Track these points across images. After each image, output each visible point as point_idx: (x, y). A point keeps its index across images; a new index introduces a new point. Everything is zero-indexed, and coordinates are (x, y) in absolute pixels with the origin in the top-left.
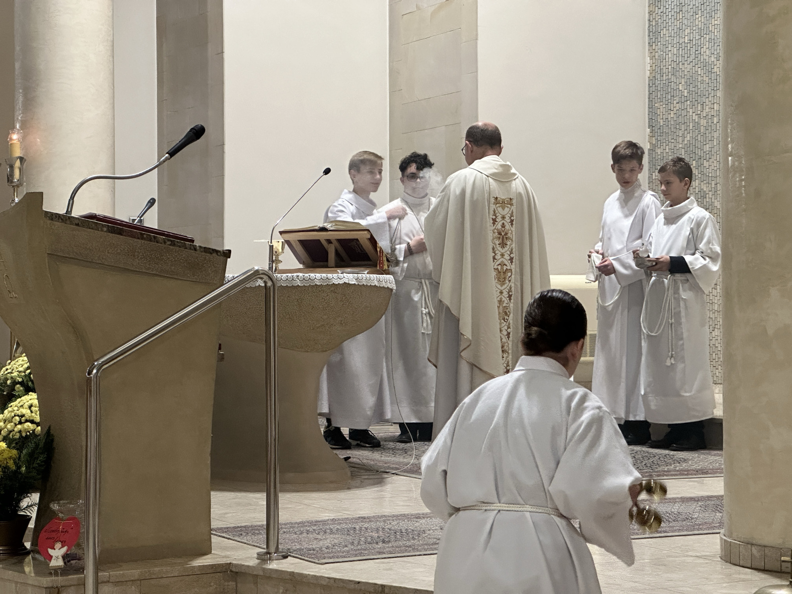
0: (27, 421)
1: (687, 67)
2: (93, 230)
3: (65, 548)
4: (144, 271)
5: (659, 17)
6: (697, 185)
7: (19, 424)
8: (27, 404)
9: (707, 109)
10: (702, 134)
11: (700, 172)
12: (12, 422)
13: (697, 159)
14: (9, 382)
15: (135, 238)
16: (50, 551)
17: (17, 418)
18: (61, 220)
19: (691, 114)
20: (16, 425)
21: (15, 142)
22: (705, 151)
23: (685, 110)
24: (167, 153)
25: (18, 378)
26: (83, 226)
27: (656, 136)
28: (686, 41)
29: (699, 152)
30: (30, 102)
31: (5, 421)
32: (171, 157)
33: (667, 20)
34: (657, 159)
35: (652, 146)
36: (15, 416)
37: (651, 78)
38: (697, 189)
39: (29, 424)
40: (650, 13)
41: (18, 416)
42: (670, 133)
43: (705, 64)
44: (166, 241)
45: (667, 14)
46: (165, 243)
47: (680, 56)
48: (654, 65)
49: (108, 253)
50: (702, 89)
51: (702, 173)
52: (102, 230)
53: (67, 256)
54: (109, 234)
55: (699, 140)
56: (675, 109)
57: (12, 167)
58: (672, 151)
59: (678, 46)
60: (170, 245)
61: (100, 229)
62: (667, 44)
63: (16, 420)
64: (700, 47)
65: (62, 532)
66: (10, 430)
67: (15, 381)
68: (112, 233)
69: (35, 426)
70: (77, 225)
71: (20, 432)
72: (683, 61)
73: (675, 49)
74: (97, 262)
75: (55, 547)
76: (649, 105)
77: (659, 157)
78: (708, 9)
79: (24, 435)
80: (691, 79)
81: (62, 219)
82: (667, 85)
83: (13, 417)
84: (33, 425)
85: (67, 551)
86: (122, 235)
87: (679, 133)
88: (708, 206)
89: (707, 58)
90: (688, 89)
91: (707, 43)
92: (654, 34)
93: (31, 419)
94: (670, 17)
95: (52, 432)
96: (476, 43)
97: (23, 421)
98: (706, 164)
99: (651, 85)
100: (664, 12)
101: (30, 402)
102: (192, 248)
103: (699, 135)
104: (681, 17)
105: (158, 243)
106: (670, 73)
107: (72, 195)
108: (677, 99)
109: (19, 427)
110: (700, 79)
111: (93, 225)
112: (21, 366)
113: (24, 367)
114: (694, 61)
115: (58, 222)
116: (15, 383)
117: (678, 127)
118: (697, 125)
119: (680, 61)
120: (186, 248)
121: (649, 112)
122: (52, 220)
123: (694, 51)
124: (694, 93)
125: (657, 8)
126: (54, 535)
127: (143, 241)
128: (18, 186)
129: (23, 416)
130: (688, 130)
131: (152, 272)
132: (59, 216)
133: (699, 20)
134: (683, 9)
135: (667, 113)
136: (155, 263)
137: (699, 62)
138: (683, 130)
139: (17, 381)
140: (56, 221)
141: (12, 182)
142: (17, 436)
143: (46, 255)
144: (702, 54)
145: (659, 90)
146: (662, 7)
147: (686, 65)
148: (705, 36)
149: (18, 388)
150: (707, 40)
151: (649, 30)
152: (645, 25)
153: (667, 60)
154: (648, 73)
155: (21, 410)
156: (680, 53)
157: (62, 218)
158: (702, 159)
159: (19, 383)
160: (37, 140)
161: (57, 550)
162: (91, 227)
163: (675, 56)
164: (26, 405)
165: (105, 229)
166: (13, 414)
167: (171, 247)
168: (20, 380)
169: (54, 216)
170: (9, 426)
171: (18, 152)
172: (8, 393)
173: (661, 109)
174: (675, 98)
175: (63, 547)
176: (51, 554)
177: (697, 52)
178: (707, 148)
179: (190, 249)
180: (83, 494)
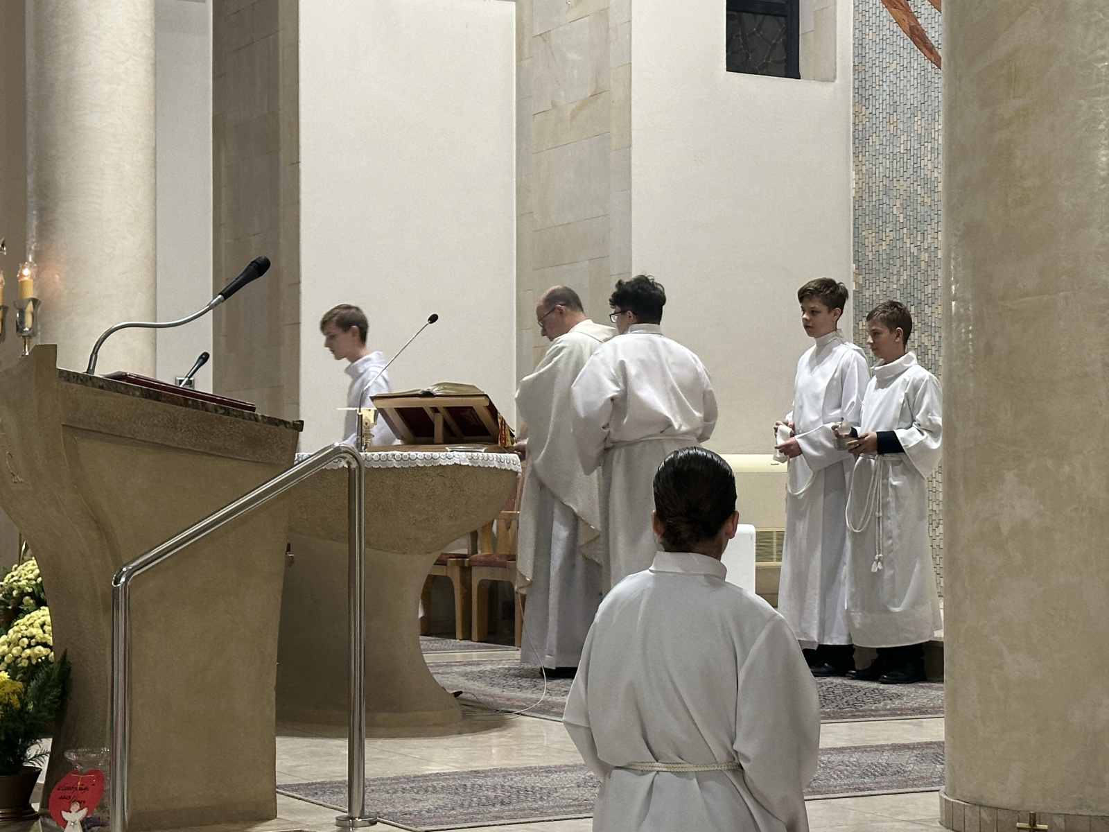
0: (38, 644)
1: (903, 185)
2: (122, 395)
3: (84, 811)
4: (189, 447)
5: (867, 120)
6: (916, 337)
7: (27, 648)
8: (38, 621)
9: (929, 238)
10: (922, 272)
11: (920, 321)
12: (18, 645)
13: (916, 305)
14: (15, 593)
15: (177, 405)
16: (65, 815)
17: (26, 640)
18: (79, 382)
19: (908, 245)
20: (24, 649)
21: (26, 278)
22: (926, 293)
23: (901, 240)
24: (220, 294)
25: (27, 588)
26: (109, 389)
27: (864, 273)
28: (902, 152)
29: (919, 295)
30: (46, 227)
31: (9, 644)
32: (225, 298)
33: (878, 123)
34: (864, 303)
35: (857, 287)
36: (23, 637)
37: (857, 199)
38: (916, 342)
39: (40, 647)
40: (856, 115)
41: (27, 637)
42: (881, 269)
43: (927, 181)
44: (218, 408)
45: (877, 116)
46: (216, 410)
47: (894, 170)
48: (861, 181)
49: (142, 424)
50: (922, 213)
51: (923, 322)
52: (134, 395)
53: (89, 428)
54: (143, 399)
55: (919, 279)
56: (888, 239)
57: (22, 312)
58: (885, 293)
59: (891, 157)
60: (223, 414)
61: (131, 393)
62: (877, 155)
63: (23, 642)
64: (919, 159)
65: (81, 789)
66: (16, 655)
67: (23, 591)
68: (147, 398)
69: (49, 650)
70: (101, 387)
71: (29, 658)
72: (898, 177)
73: (888, 161)
74: (128, 436)
75: (71, 810)
76: (854, 233)
77: (868, 301)
78: (930, 110)
79: (34, 662)
80: (908, 201)
81: (81, 380)
82: (877, 208)
83: (20, 639)
84: (46, 649)
85: (87, 814)
86: (160, 401)
87: (893, 270)
88: (930, 365)
89: (929, 173)
90: (905, 212)
91: (929, 154)
92: (860, 141)
93: (44, 641)
94: (881, 120)
95: (68, 658)
96: (630, 151)
97: (32, 644)
98: (928, 310)
99: (857, 208)
100: (874, 113)
101: (43, 619)
102: (252, 417)
103: (919, 273)
104: (895, 120)
105: (207, 411)
106: (881, 193)
107: (95, 348)
108: (890, 226)
109: (28, 651)
110: (919, 202)
111: (122, 388)
112: (30, 572)
113: (35, 573)
114: (912, 176)
115: (77, 383)
116: (23, 594)
117: (891, 262)
118: (916, 260)
119: (894, 176)
120: (245, 419)
121: (854, 242)
122: (68, 381)
123: (912, 164)
124: (912, 218)
125: (864, 107)
126: (68, 793)
127: (188, 409)
128: (30, 336)
129: (33, 637)
130: (905, 265)
131: (199, 450)
132: (78, 377)
133: (919, 125)
134: (899, 111)
135: (877, 244)
136: (203, 438)
137: (919, 179)
138: (898, 266)
139: (25, 591)
140: (74, 382)
141: (22, 331)
142: (25, 663)
143: (61, 426)
144: (922, 167)
145: (867, 213)
146: (871, 106)
147: (901, 182)
148: (926, 144)
149: (27, 601)
150: (929, 149)
151: (854, 136)
152: (849, 130)
153: (877, 176)
154: (853, 193)
155: (31, 629)
156: (895, 167)
157: (82, 378)
158: (923, 303)
159: (29, 594)
160: (56, 277)
161: (73, 813)
162: (119, 390)
163: (888, 170)
164: (37, 624)
165: (138, 393)
166: (20, 635)
167: (225, 417)
168: (30, 590)
169: (71, 376)
170: (15, 651)
171: (30, 293)
172: (13, 608)
173: (871, 239)
174: (888, 225)
175: (81, 808)
176: (66, 819)
177: (915, 166)
178: (929, 290)
179: (250, 419)
180: (108, 742)
